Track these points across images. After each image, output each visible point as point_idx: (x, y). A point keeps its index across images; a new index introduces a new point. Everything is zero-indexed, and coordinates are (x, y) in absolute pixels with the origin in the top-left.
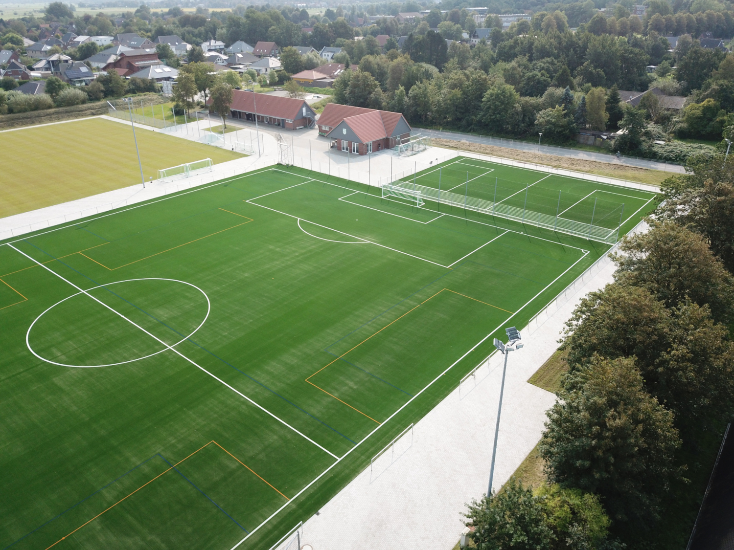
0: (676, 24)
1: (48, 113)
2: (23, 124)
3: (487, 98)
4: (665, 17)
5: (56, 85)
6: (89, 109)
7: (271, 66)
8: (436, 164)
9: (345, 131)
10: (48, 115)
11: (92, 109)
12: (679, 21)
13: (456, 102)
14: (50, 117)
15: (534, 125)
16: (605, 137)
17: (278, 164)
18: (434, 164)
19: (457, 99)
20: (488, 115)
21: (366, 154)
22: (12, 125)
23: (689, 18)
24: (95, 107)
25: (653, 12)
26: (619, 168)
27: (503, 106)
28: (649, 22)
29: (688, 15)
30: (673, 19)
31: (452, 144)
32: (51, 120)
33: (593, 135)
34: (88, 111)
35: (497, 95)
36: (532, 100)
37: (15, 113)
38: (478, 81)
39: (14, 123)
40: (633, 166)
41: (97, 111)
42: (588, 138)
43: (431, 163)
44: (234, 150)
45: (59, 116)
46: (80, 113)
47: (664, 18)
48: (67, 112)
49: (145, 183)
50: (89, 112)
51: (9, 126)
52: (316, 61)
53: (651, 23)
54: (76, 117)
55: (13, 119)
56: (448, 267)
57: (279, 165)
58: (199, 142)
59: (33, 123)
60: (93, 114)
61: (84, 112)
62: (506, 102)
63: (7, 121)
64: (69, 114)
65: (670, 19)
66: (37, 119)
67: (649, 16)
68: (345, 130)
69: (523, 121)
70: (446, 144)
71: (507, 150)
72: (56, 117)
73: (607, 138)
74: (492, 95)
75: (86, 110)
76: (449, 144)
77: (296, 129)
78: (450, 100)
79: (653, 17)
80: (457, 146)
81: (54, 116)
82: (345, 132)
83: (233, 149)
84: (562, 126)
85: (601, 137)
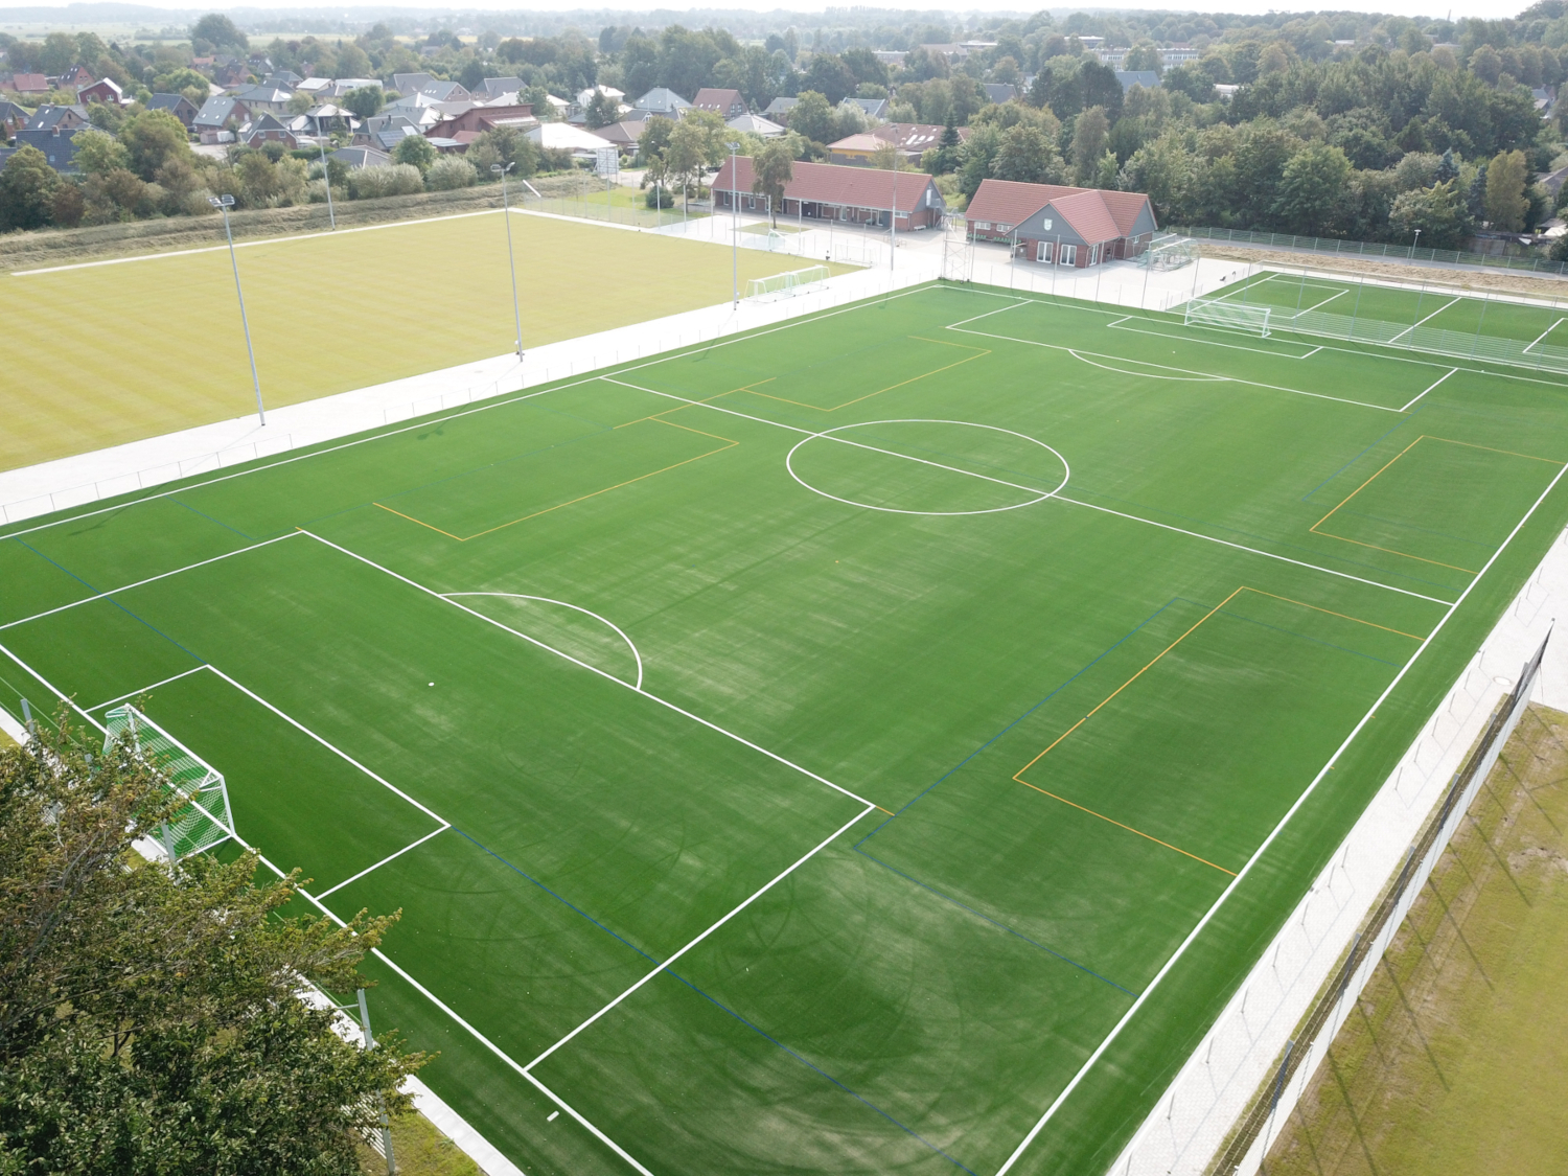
0: (1523, 67)
1: (419, 200)
2: (382, 219)
3: (1293, 170)
4: (1501, 52)
5: (421, 149)
6: (485, 195)
8: (1232, 282)
9: (1048, 225)
10: (418, 204)
11: (489, 197)
12: (1528, 61)
13: (1225, 180)
14: (424, 208)
15: (1388, 219)
16: (1527, 242)
17: (940, 279)
18: (1229, 281)
19: (1228, 175)
20: (1296, 202)
21: (1088, 266)
22: (363, 221)
23: (1546, 56)
24: (494, 193)
25: (1477, 43)
27: (1328, 185)
28: (1468, 62)
29: (1545, 51)
30: (1517, 57)
31: (1236, 254)
32: (425, 213)
33: (1502, 238)
34: (482, 200)
35: (1315, 165)
36: (1378, 176)
37: (361, 198)
38: (1267, 142)
39: (366, 216)
41: (498, 200)
42: (1492, 243)
43: (1224, 279)
44: (832, 260)
45: (436, 206)
46: (470, 203)
47: (1498, 54)
48: (448, 200)
50: (484, 201)
51: (359, 221)
53: (1472, 63)
54: (465, 209)
55: (363, 210)
56: (1401, 410)
57: (942, 280)
58: (747, 247)
59: (397, 218)
60: (492, 206)
61: (476, 202)
62: (1334, 177)
63: (354, 212)
64: (453, 204)
65: (1511, 57)
66: (403, 210)
67: (1469, 51)
68: (1050, 221)
69: (1363, 214)
70: (1224, 253)
71: (1351, 262)
72: (433, 209)
73: (1531, 244)
74: (1304, 165)
75: (479, 198)
76: (1229, 253)
77: (914, 230)
78: (1215, 177)
79: (1477, 51)
80: (1247, 256)
81: (429, 207)
82: (1050, 226)
83: (828, 258)
84: (1446, 221)
85: (1520, 242)
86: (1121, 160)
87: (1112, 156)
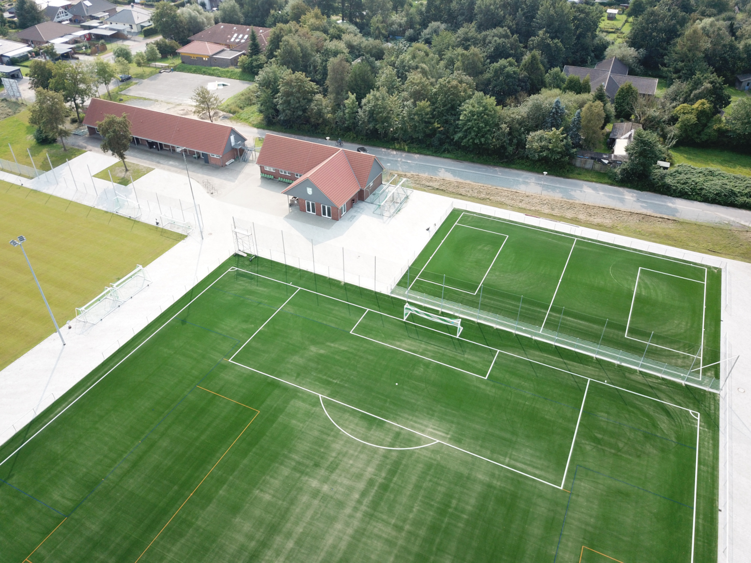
3: (466, 115)
7: (137, 22)
13: (424, 119)
15: (525, 149)
16: (606, 162)
17: (234, 255)
19: (426, 114)
20: (469, 138)
21: (341, 218)
26: (643, 218)
27: (488, 127)
33: (592, 158)
35: (479, 113)
38: (449, 90)
40: (659, 215)
42: (586, 161)
49: (60, 330)
52: (201, 20)
56: (562, 488)
57: (237, 257)
58: (100, 207)
62: (491, 121)
68: (311, 189)
69: (510, 144)
73: (608, 163)
74: (473, 113)
77: (226, 165)
78: (419, 117)
80: (443, 188)
82: (311, 192)
84: (559, 153)
85: (602, 162)
86: (359, 99)
87: (352, 97)
